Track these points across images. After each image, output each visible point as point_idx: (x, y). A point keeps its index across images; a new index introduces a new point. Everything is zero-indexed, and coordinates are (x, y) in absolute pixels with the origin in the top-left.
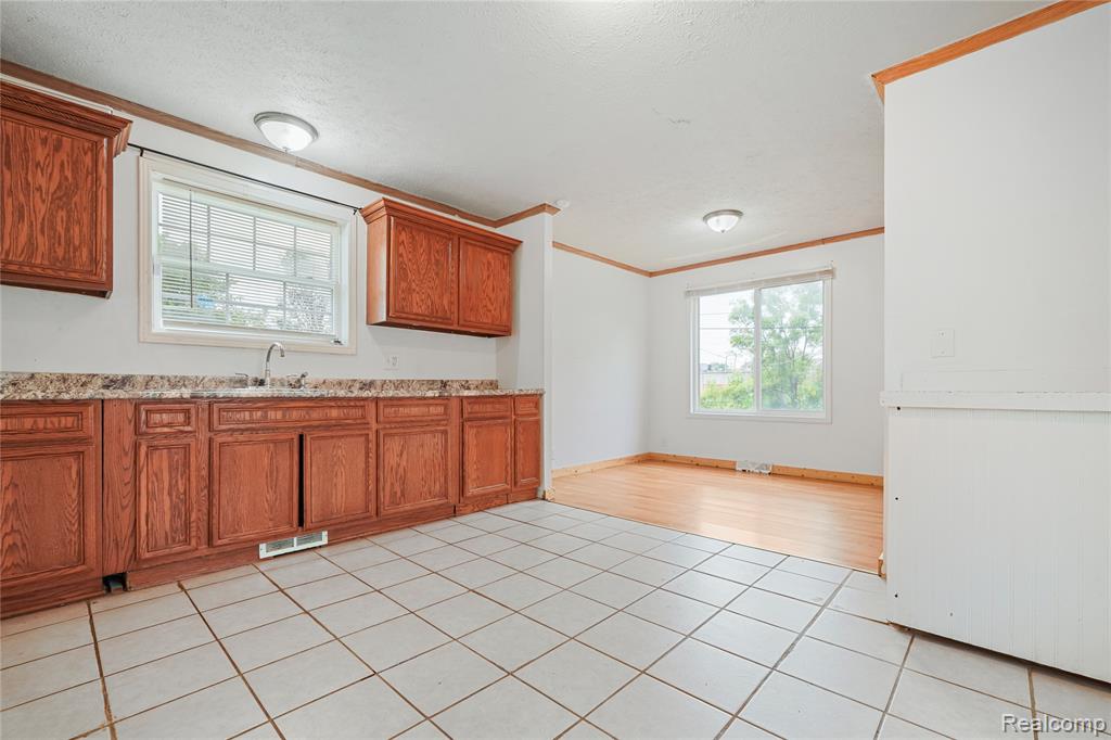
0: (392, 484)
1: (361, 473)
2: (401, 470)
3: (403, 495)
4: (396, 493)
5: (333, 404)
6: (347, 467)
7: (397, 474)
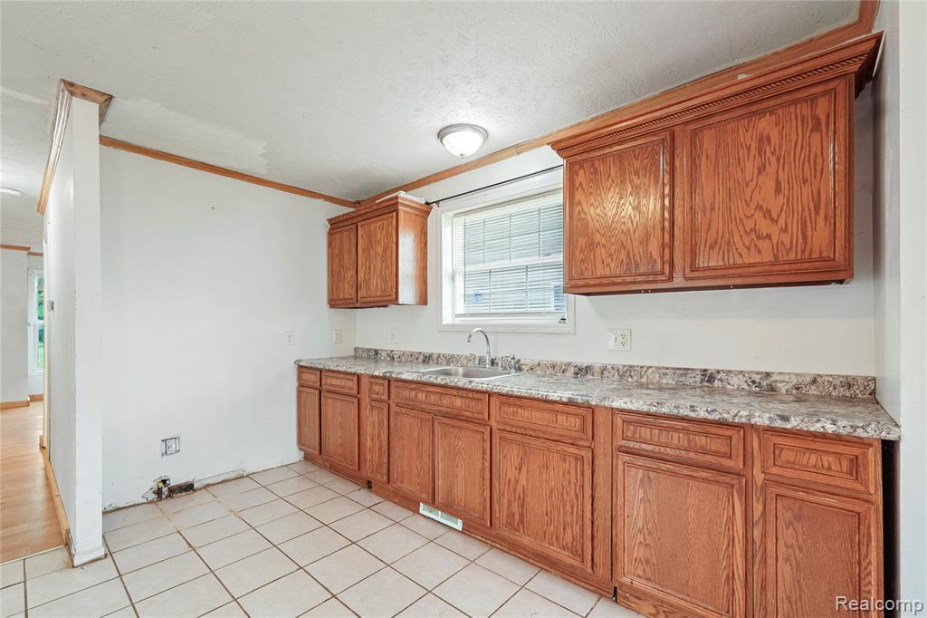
0: (510, 502)
1: (478, 474)
2: (520, 490)
3: (522, 521)
4: (514, 514)
5: (455, 393)
6: (466, 461)
7: (514, 490)
